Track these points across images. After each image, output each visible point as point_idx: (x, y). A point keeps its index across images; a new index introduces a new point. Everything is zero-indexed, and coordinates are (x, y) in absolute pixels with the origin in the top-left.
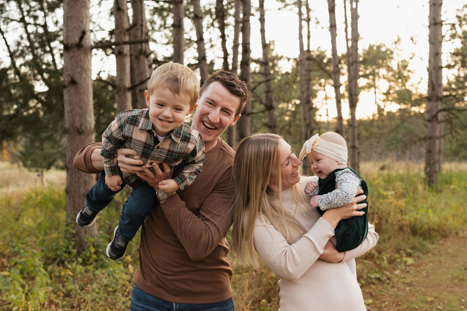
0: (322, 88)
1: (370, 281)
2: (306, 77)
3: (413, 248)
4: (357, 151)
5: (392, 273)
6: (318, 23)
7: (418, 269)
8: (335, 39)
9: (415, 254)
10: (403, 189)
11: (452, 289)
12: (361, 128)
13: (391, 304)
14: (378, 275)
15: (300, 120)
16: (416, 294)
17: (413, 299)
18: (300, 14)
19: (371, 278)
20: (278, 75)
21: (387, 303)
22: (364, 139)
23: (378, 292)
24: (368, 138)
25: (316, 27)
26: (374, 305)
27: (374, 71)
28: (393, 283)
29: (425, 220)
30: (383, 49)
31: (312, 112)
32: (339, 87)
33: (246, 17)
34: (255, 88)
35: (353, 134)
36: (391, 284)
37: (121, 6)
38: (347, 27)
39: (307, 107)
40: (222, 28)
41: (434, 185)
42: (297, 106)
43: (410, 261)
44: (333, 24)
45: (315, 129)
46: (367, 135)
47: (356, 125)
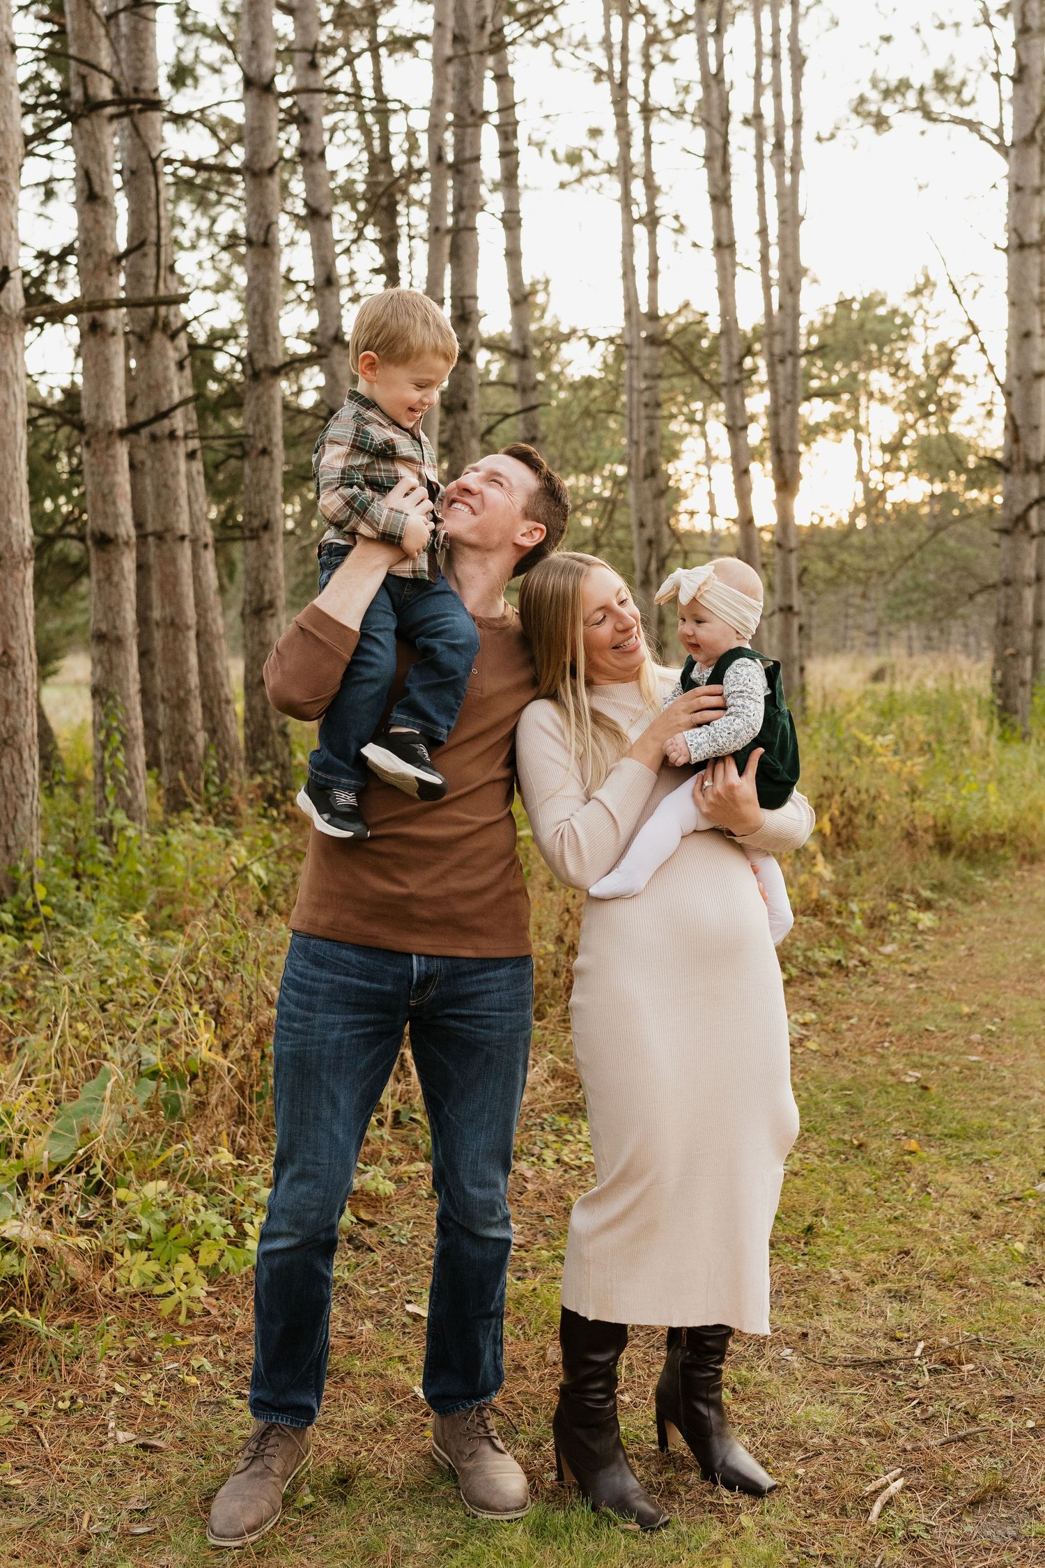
0: (696, 428)
1: (812, 969)
2: (646, 397)
3: (939, 887)
4: (796, 623)
5: (874, 950)
6: (680, 230)
7: (948, 940)
8: (733, 284)
9: (943, 904)
10: (930, 732)
11: (1030, 985)
12: (813, 551)
13: (865, 1021)
14: (835, 956)
15: (627, 527)
16: (934, 999)
17: (925, 1010)
18: (627, 200)
19: (815, 963)
20: (560, 387)
21: (853, 1021)
22: (820, 586)
23: (833, 994)
24: (832, 582)
25: (676, 244)
26: (818, 1027)
27: (853, 376)
28: (875, 973)
29: (976, 812)
30: (882, 311)
31: (663, 503)
32: (745, 428)
33: (463, 216)
34: (489, 430)
35: (786, 570)
36: (870, 977)
37: (97, 189)
38: (765, 246)
39: (648, 488)
40: (389, 243)
41: (1016, 719)
42: (618, 483)
43: (927, 919)
44: (725, 241)
45: (671, 553)
46: (830, 573)
47: (793, 543)
